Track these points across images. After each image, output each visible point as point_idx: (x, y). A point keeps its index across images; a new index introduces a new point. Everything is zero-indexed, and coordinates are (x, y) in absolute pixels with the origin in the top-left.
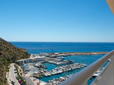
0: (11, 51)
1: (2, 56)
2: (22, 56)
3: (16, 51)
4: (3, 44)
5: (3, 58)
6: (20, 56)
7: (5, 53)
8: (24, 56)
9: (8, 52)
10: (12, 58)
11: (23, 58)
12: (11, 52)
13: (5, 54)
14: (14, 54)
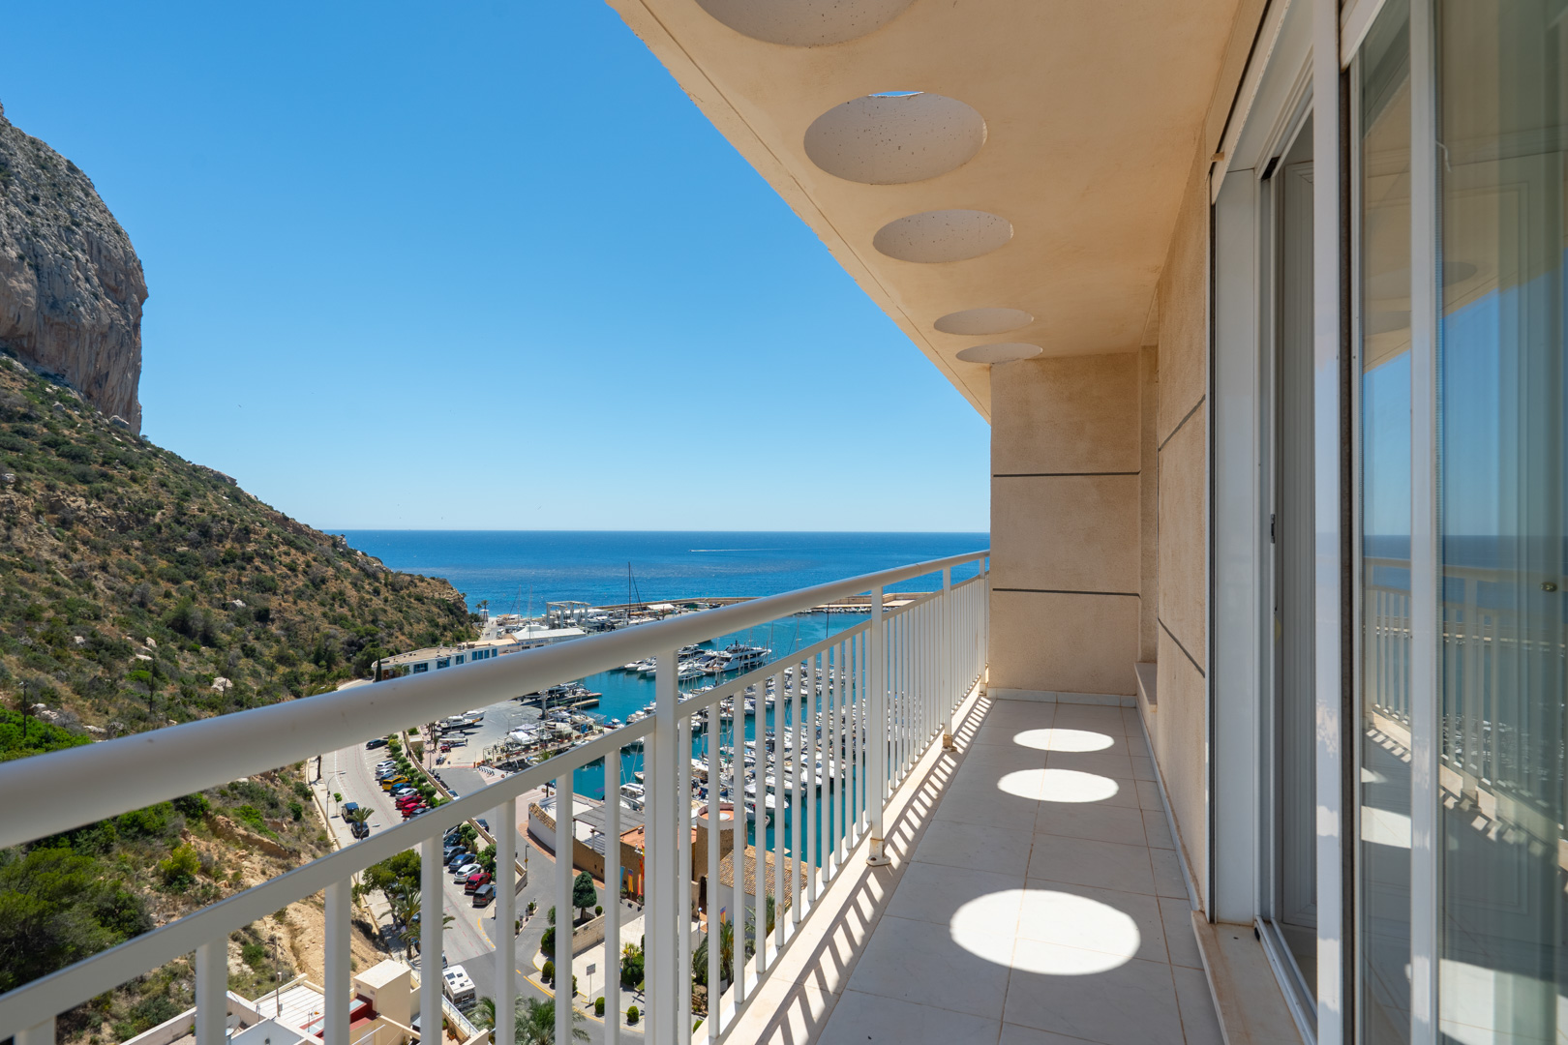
0: (340, 597)
1: (274, 629)
2: (421, 628)
3: (377, 592)
4: (283, 548)
5: (278, 641)
6: (407, 629)
7: (300, 612)
8: (437, 625)
9: (322, 604)
10: (351, 644)
11: (434, 641)
12: (344, 602)
13: (298, 618)
14: (361, 615)
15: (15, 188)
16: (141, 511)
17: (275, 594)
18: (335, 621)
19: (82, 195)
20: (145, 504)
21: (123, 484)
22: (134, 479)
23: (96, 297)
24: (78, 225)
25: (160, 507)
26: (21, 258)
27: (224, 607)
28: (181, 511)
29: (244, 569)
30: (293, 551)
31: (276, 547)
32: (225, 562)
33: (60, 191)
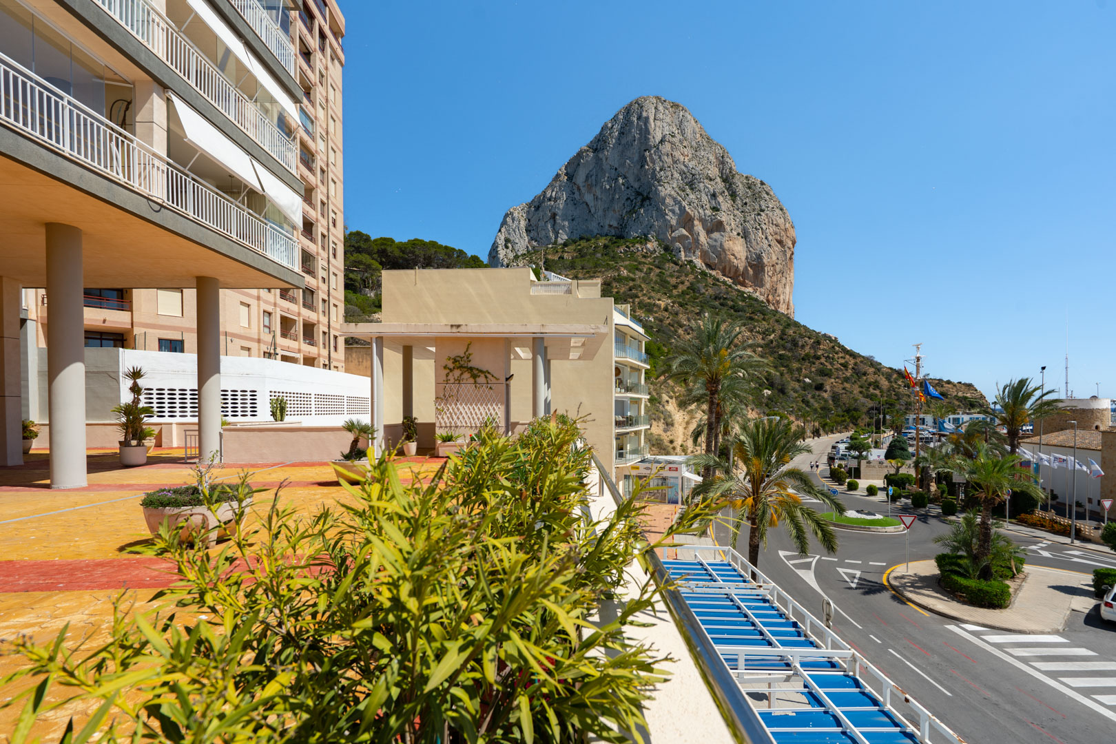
10: (875, 409)
15: (739, 202)
16: (764, 333)
17: (830, 377)
18: (867, 397)
19: (766, 196)
20: (767, 330)
21: (757, 321)
22: (764, 319)
23: (770, 245)
24: (763, 211)
25: (774, 331)
26: (738, 234)
27: (799, 381)
28: (783, 333)
29: (814, 363)
30: (848, 357)
31: (837, 353)
32: (803, 359)
33: (756, 197)
